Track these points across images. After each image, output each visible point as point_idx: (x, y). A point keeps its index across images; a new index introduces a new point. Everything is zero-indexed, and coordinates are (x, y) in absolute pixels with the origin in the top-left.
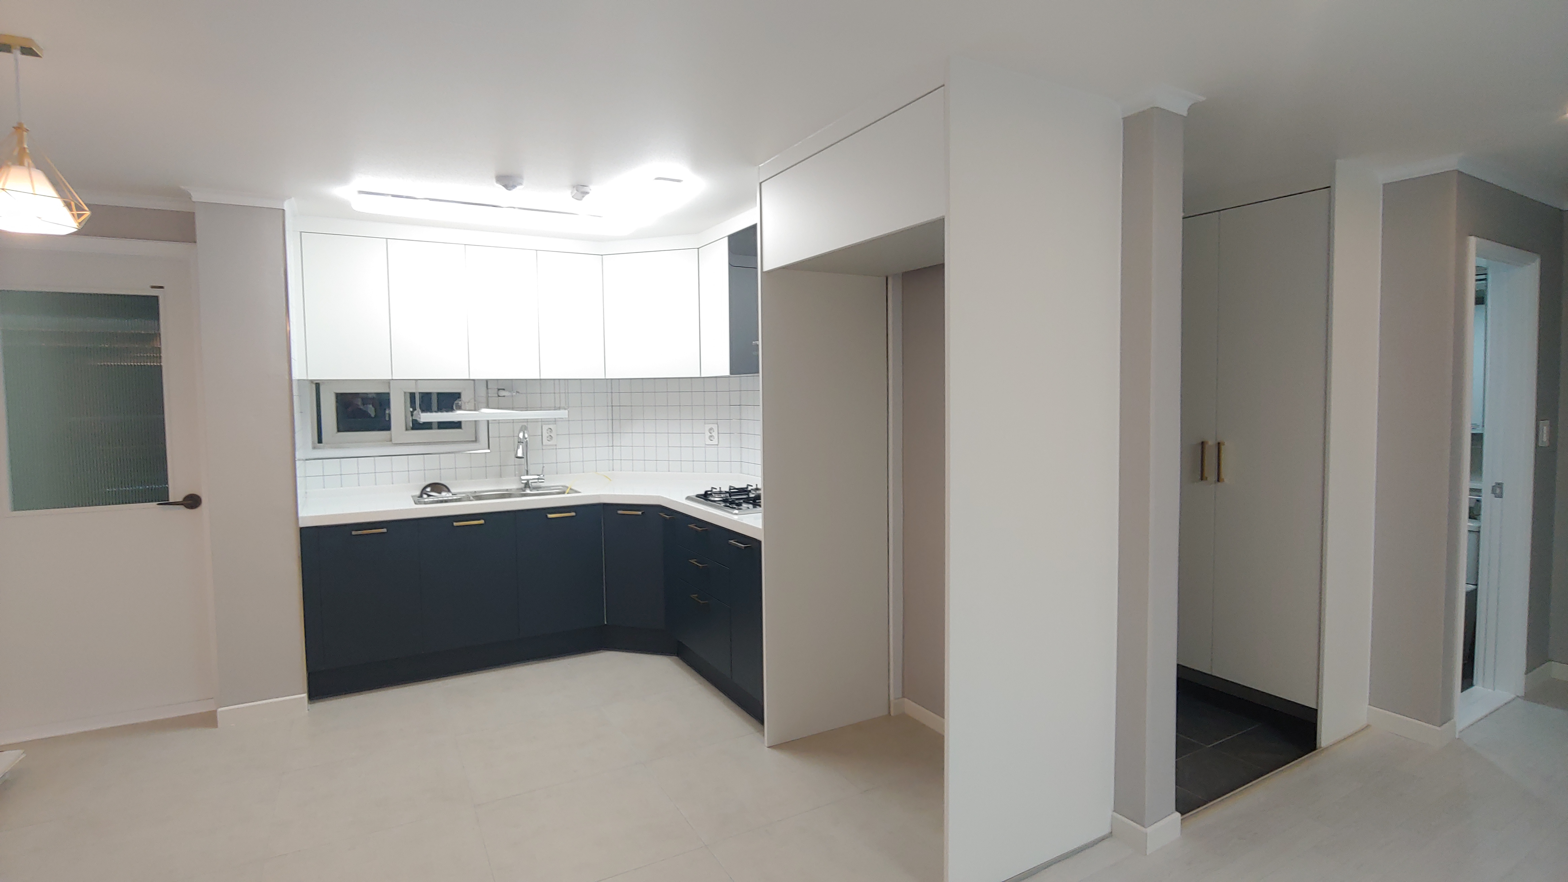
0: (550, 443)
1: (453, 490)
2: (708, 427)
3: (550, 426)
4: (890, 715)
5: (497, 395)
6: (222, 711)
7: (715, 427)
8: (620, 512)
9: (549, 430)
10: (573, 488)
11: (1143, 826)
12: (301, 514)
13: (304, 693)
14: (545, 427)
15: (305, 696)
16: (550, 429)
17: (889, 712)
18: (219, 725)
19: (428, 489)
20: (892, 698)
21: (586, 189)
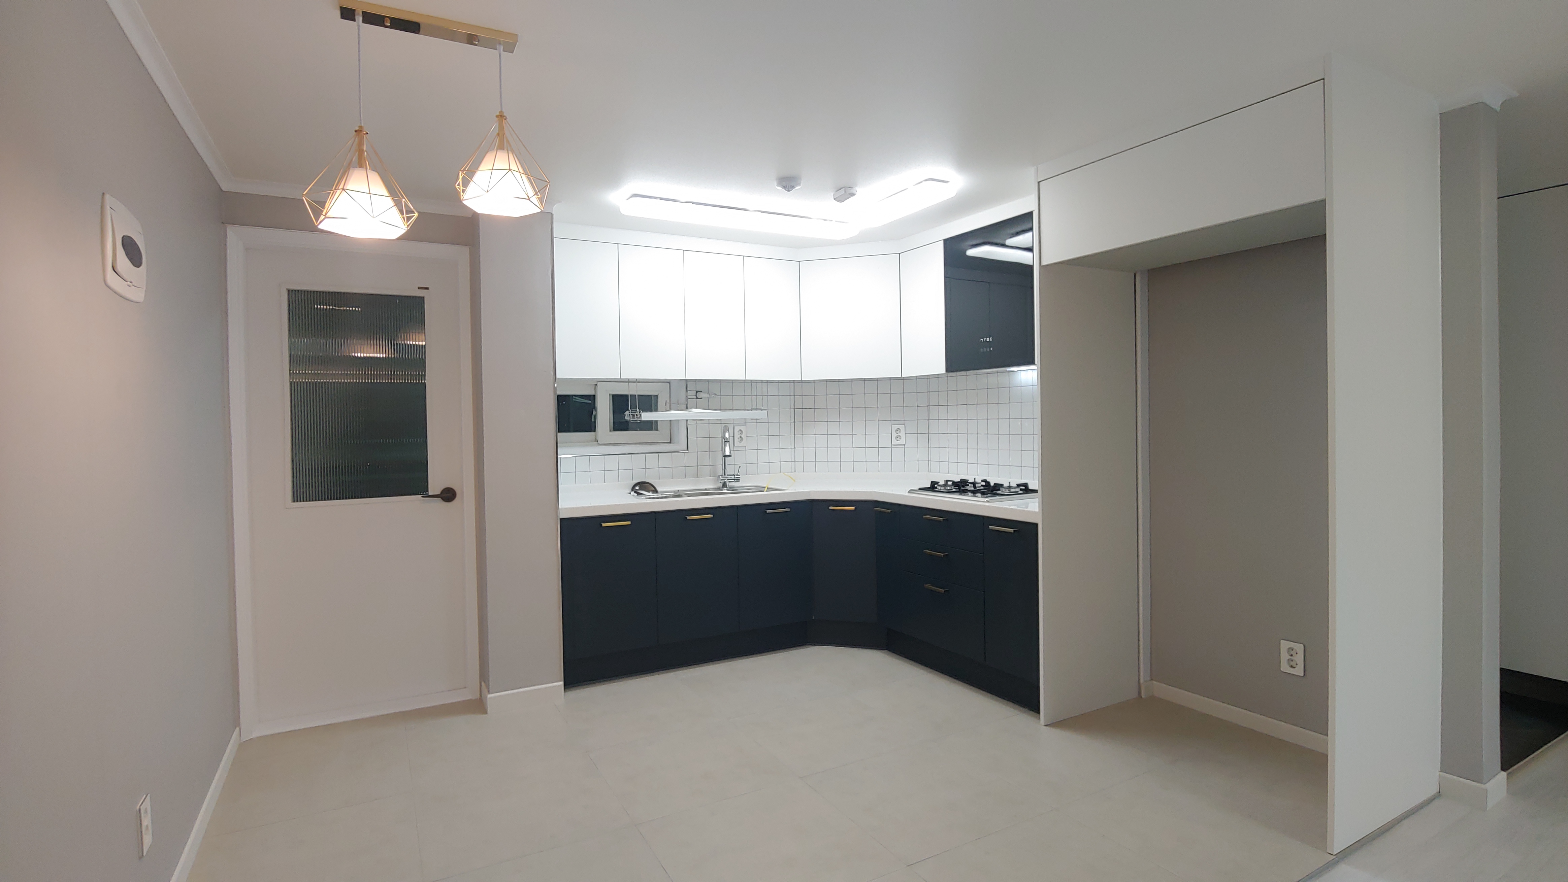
0: (741, 444)
1: (659, 489)
2: (895, 427)
3: (741, 428)
4: (1141, 697)
5: (695, 397)
6: (491, 698)
7: (902, 427)
8: (831, 508)
9: (740, 432)
10: (769, 486)
11: (1481, 783)
12: (562, 505)
13: (561, 681)
14: (737, 429)
15: (562, 683)
16: (741, 430)
17: (1139, 693)
18: (489, 711)
19: (637, 488)
20: (1142, 681)
21: (853, 191)
